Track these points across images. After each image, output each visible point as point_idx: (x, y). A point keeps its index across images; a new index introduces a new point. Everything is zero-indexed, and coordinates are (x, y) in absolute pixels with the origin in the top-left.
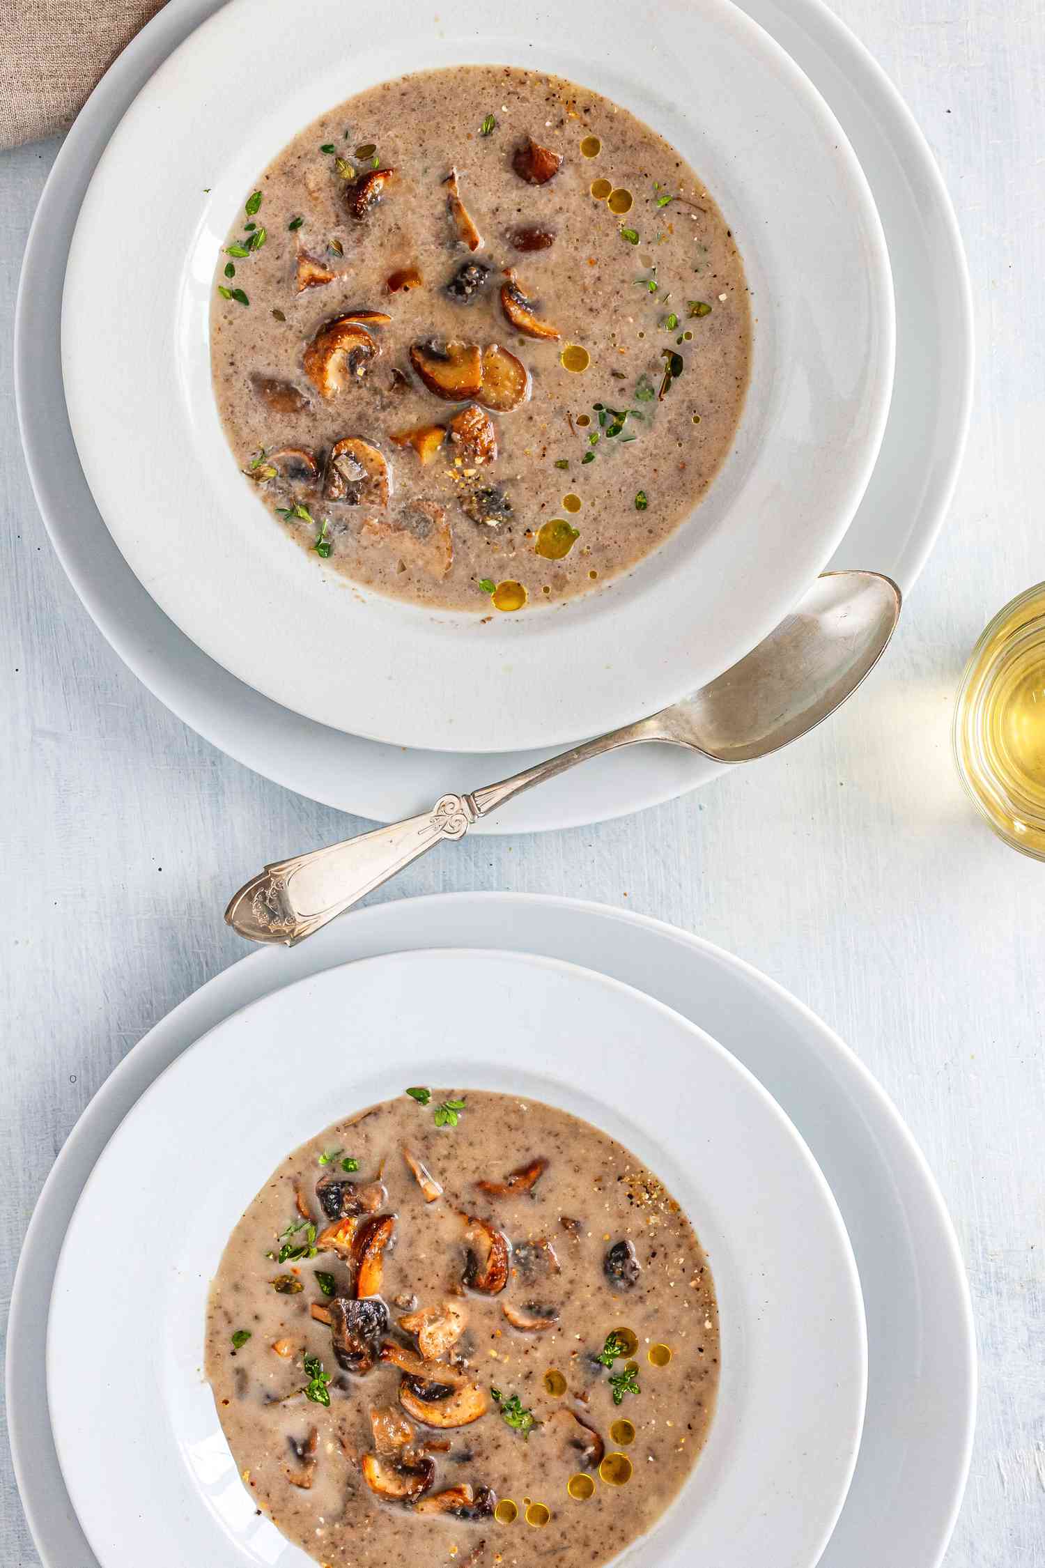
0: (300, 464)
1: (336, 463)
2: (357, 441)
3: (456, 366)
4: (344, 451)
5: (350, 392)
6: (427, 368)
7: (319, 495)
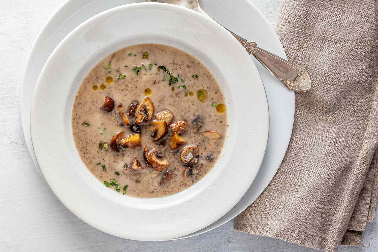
0: (188, 172)
1: (188, 162)
2: (181, 156)
3: (158, 128)
4: (184, 159)
5: (167, 158)
6: (159, 137)
7: (197, 166)
